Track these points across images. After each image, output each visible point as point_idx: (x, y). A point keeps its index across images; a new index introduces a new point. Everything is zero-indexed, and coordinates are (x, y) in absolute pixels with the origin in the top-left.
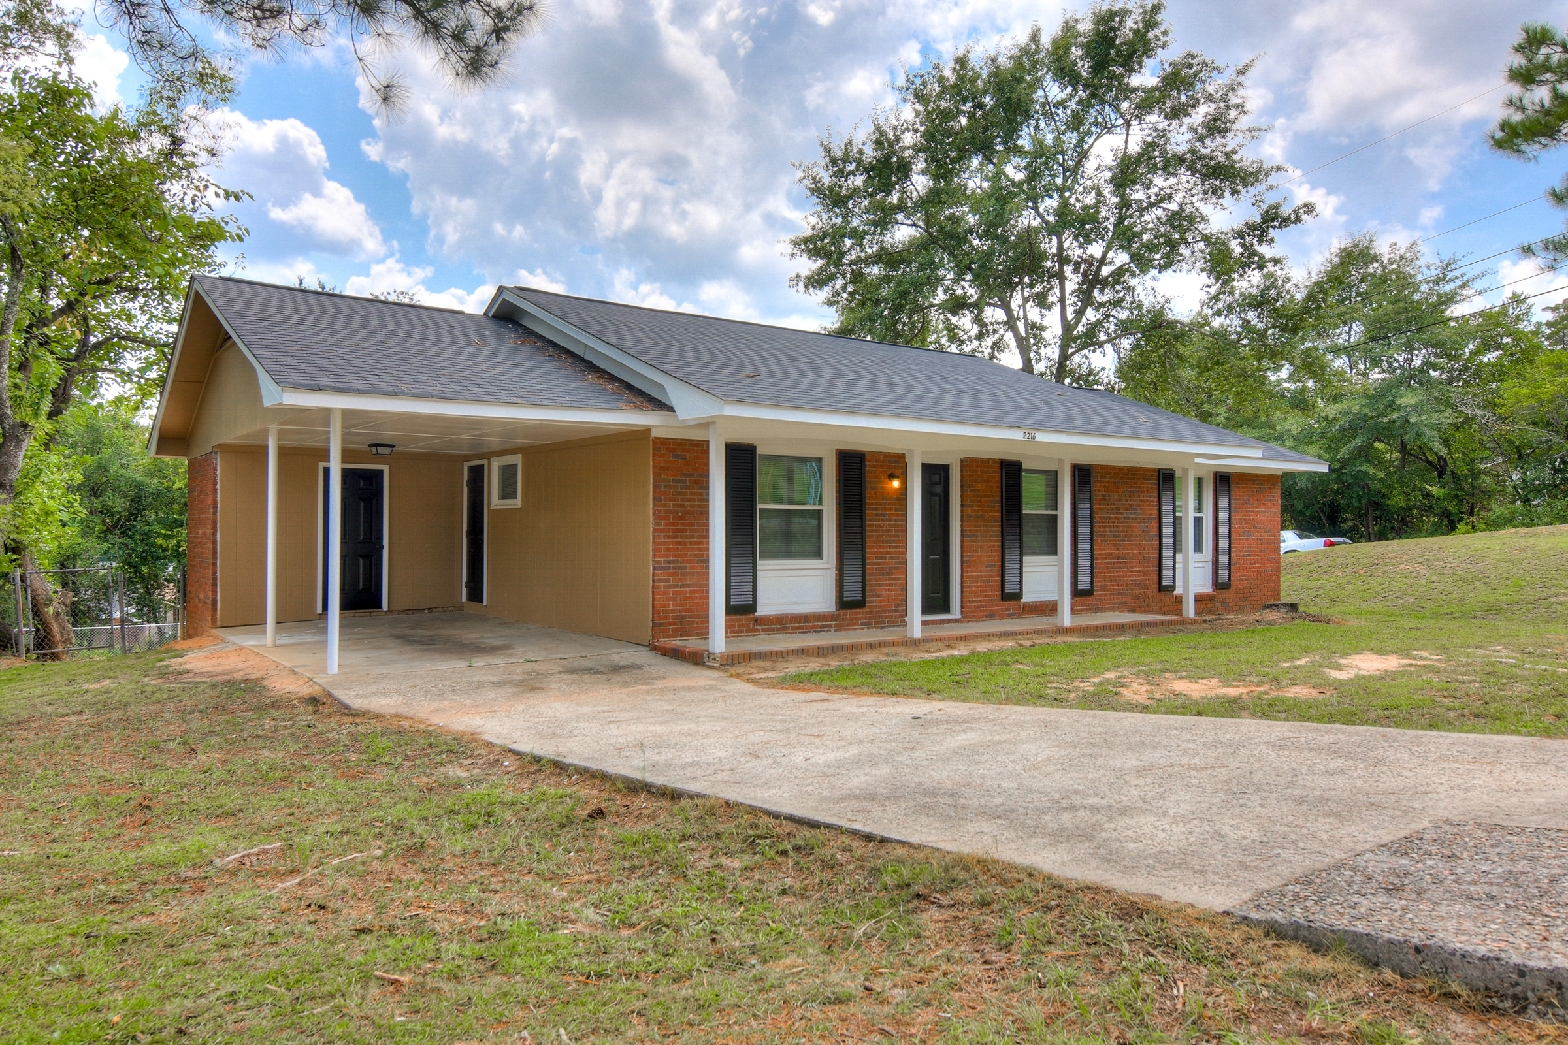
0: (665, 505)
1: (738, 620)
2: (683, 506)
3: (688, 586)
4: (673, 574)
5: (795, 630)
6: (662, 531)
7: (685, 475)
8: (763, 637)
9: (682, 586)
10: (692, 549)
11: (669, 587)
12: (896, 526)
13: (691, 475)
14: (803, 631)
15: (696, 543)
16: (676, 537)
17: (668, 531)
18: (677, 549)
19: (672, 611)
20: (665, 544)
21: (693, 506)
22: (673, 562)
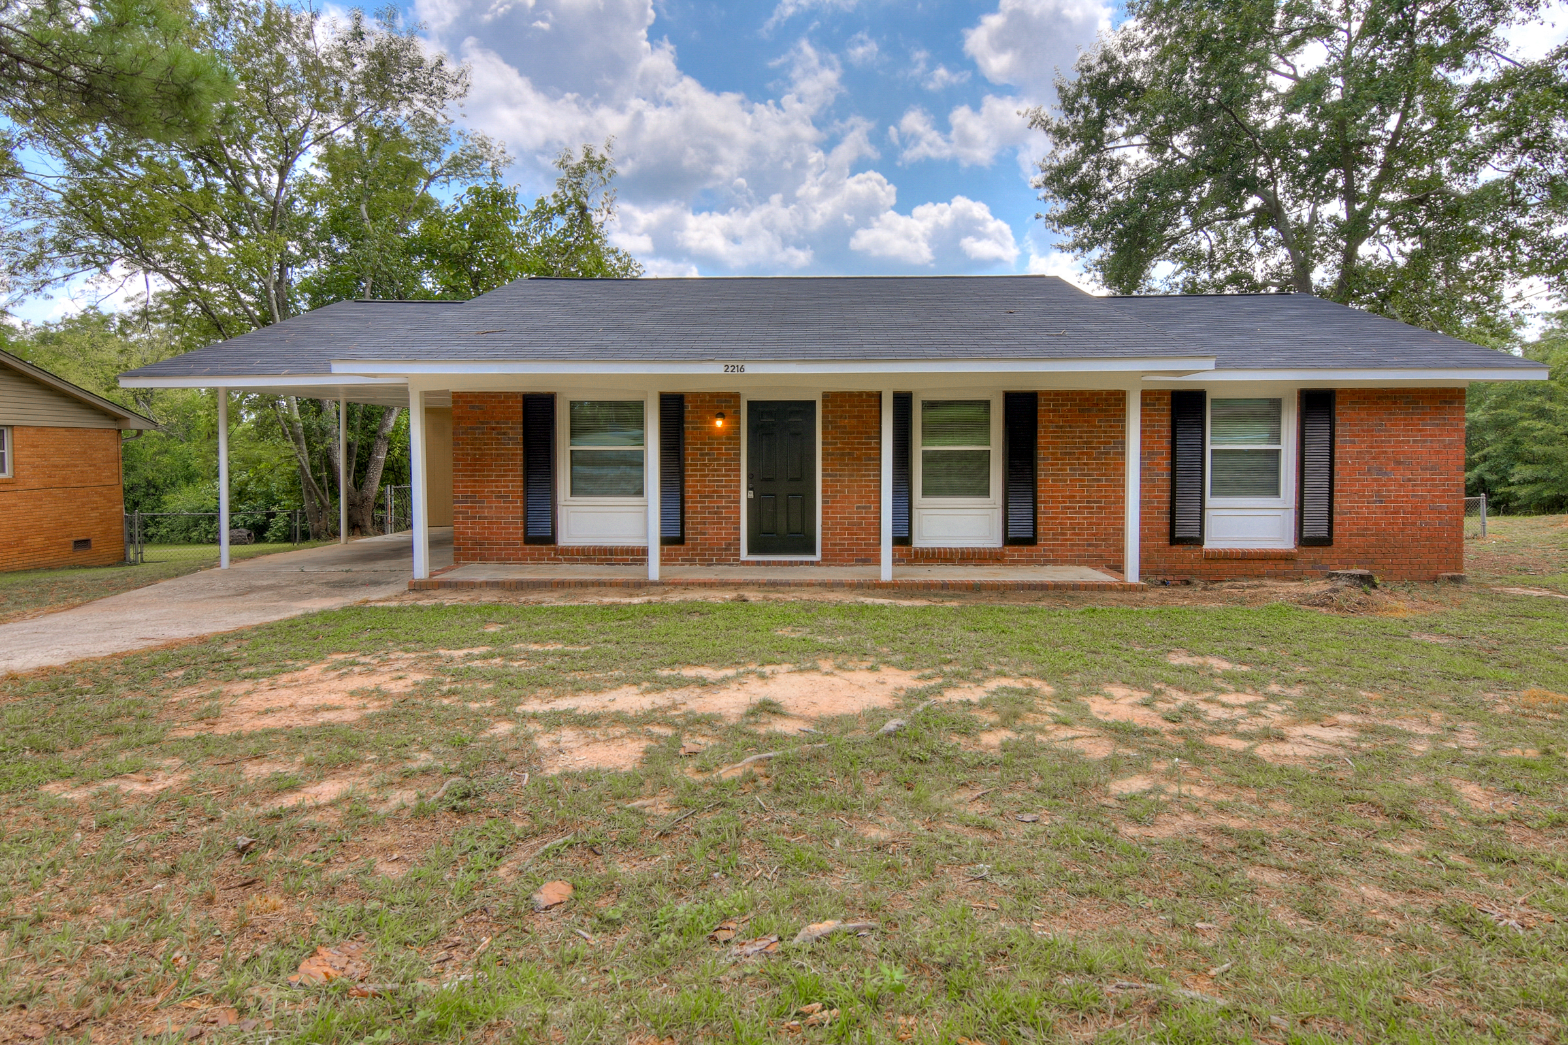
0: (463, 449)
1: (538, 549)
2: (479, 449)
3: (486, 518)
4: (471, 507)
5: (601, 562)
6: (459, 471)
7: (482, 423)
8: (566, 566)
9: (480, 518)
10: (488, 487)
11: (468, 518)
12: (725, 465)
13: (488, 423)
14: (610, 562)
15: (493, 481)
16: (474, 476)
17: (466, 470)
18: (474, 486)
19: (471, 538)
20: (462, 481)
21: (490, 449)
22: (471, 497)
